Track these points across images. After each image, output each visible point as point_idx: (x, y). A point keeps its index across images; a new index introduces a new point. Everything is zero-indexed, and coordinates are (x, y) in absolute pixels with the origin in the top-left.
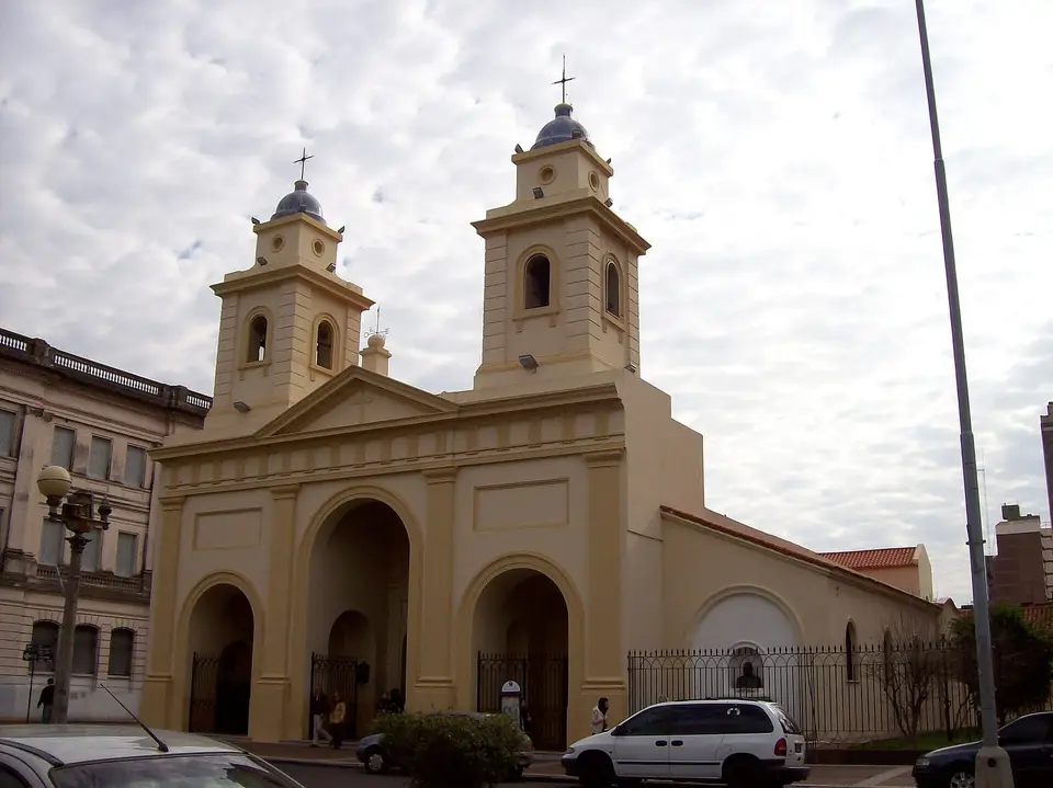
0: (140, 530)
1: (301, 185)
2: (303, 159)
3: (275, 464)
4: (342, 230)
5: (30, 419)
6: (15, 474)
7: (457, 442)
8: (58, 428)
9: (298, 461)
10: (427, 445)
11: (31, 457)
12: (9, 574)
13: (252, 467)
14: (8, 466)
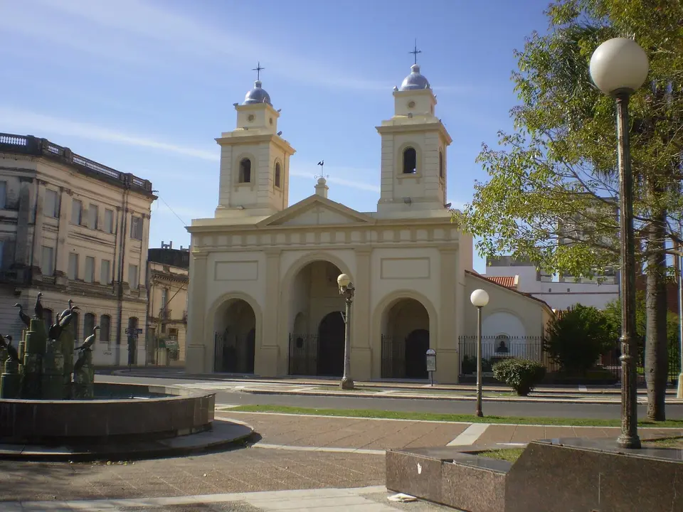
0: (111, 258)
1: (259, 85)
2: (259, 69)
3: (266, 239)
4: (279, 111)
5: (65, 195)
6: (58, 227)
7: (372, 236)
8: (74, 199)
9: (281, 238)
10: (356, 236)
11: (65, 218)
12: (59, 285)
13: (252, 240)
14: (54, 222)
